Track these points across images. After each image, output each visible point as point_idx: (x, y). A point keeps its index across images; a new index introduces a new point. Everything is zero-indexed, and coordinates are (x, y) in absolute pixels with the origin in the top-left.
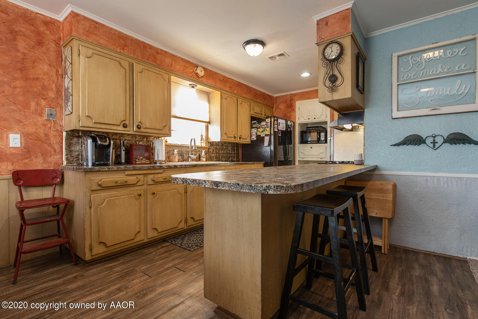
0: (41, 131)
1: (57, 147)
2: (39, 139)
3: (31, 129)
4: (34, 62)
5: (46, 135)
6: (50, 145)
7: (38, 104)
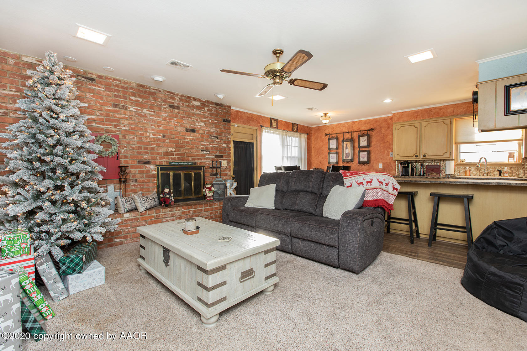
0: (388, 162)
1: (394, 168)
2: (387, 165)
3: (385, 161)
4: (387, 135)
5: (390, 163)
6: (391, 167)
7: (388, 151)
